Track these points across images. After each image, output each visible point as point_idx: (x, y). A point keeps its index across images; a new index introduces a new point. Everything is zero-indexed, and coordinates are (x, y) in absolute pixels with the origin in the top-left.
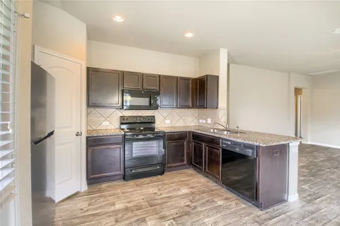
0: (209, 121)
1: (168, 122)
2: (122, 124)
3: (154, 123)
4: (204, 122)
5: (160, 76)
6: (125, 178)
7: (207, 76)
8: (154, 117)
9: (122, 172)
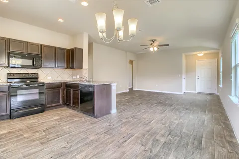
0: (78, 77)
1: (49, 77)
2: (9, 78)
3: (38, 78)
4: (76, 77)
5: (41, 45)
6: (11, 117)
7: (75, 48)
8: (38, 74)
9: (8, 113)
